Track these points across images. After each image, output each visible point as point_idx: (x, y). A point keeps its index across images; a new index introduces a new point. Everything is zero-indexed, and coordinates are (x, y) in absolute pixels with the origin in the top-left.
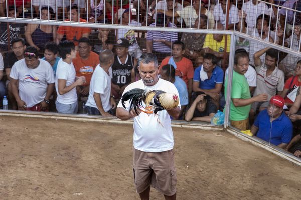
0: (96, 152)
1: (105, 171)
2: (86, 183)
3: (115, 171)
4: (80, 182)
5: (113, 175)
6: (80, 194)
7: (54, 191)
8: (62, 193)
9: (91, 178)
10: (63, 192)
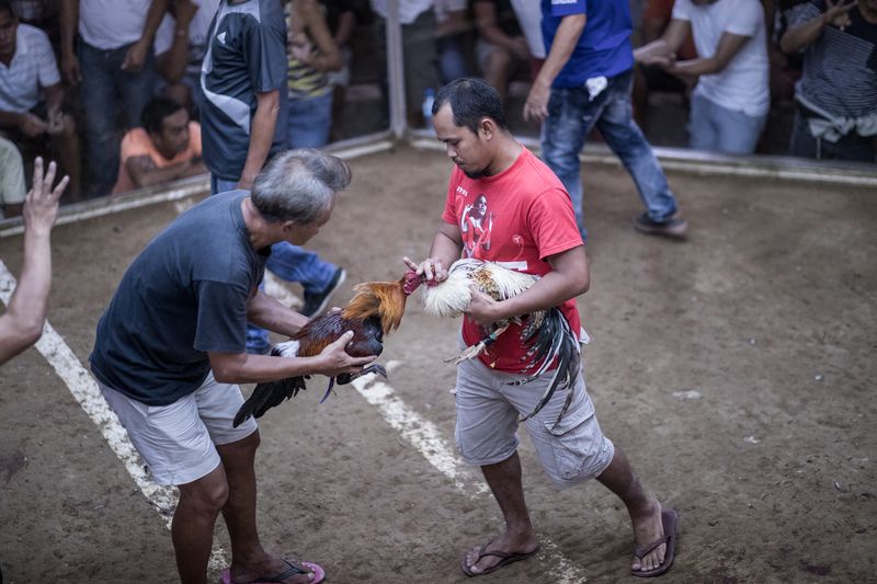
0: (737, 268)
1: (765, 325)
2: (708, 362)
3: (794, 328)
4: (692, 359)
5: (791, 338)
6: (692, 394)
7: (614, 382)
8: (639, 390)
9: (723, 346)
10: (642, 386)
